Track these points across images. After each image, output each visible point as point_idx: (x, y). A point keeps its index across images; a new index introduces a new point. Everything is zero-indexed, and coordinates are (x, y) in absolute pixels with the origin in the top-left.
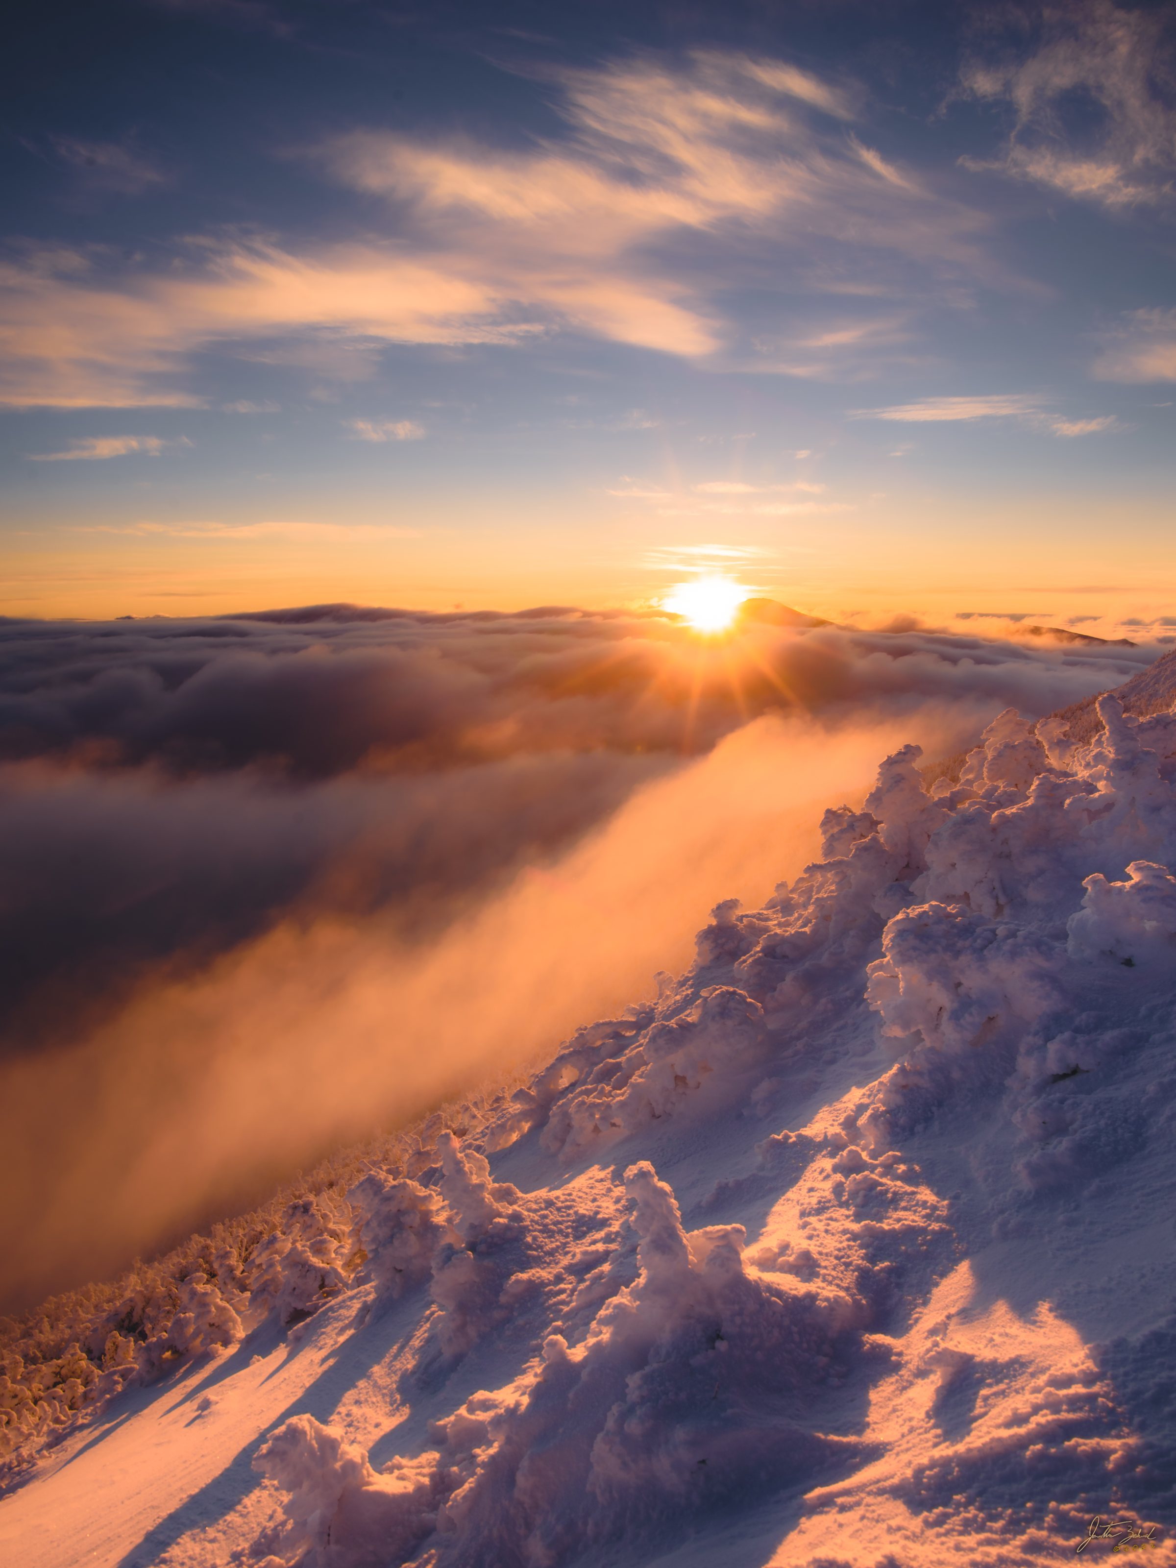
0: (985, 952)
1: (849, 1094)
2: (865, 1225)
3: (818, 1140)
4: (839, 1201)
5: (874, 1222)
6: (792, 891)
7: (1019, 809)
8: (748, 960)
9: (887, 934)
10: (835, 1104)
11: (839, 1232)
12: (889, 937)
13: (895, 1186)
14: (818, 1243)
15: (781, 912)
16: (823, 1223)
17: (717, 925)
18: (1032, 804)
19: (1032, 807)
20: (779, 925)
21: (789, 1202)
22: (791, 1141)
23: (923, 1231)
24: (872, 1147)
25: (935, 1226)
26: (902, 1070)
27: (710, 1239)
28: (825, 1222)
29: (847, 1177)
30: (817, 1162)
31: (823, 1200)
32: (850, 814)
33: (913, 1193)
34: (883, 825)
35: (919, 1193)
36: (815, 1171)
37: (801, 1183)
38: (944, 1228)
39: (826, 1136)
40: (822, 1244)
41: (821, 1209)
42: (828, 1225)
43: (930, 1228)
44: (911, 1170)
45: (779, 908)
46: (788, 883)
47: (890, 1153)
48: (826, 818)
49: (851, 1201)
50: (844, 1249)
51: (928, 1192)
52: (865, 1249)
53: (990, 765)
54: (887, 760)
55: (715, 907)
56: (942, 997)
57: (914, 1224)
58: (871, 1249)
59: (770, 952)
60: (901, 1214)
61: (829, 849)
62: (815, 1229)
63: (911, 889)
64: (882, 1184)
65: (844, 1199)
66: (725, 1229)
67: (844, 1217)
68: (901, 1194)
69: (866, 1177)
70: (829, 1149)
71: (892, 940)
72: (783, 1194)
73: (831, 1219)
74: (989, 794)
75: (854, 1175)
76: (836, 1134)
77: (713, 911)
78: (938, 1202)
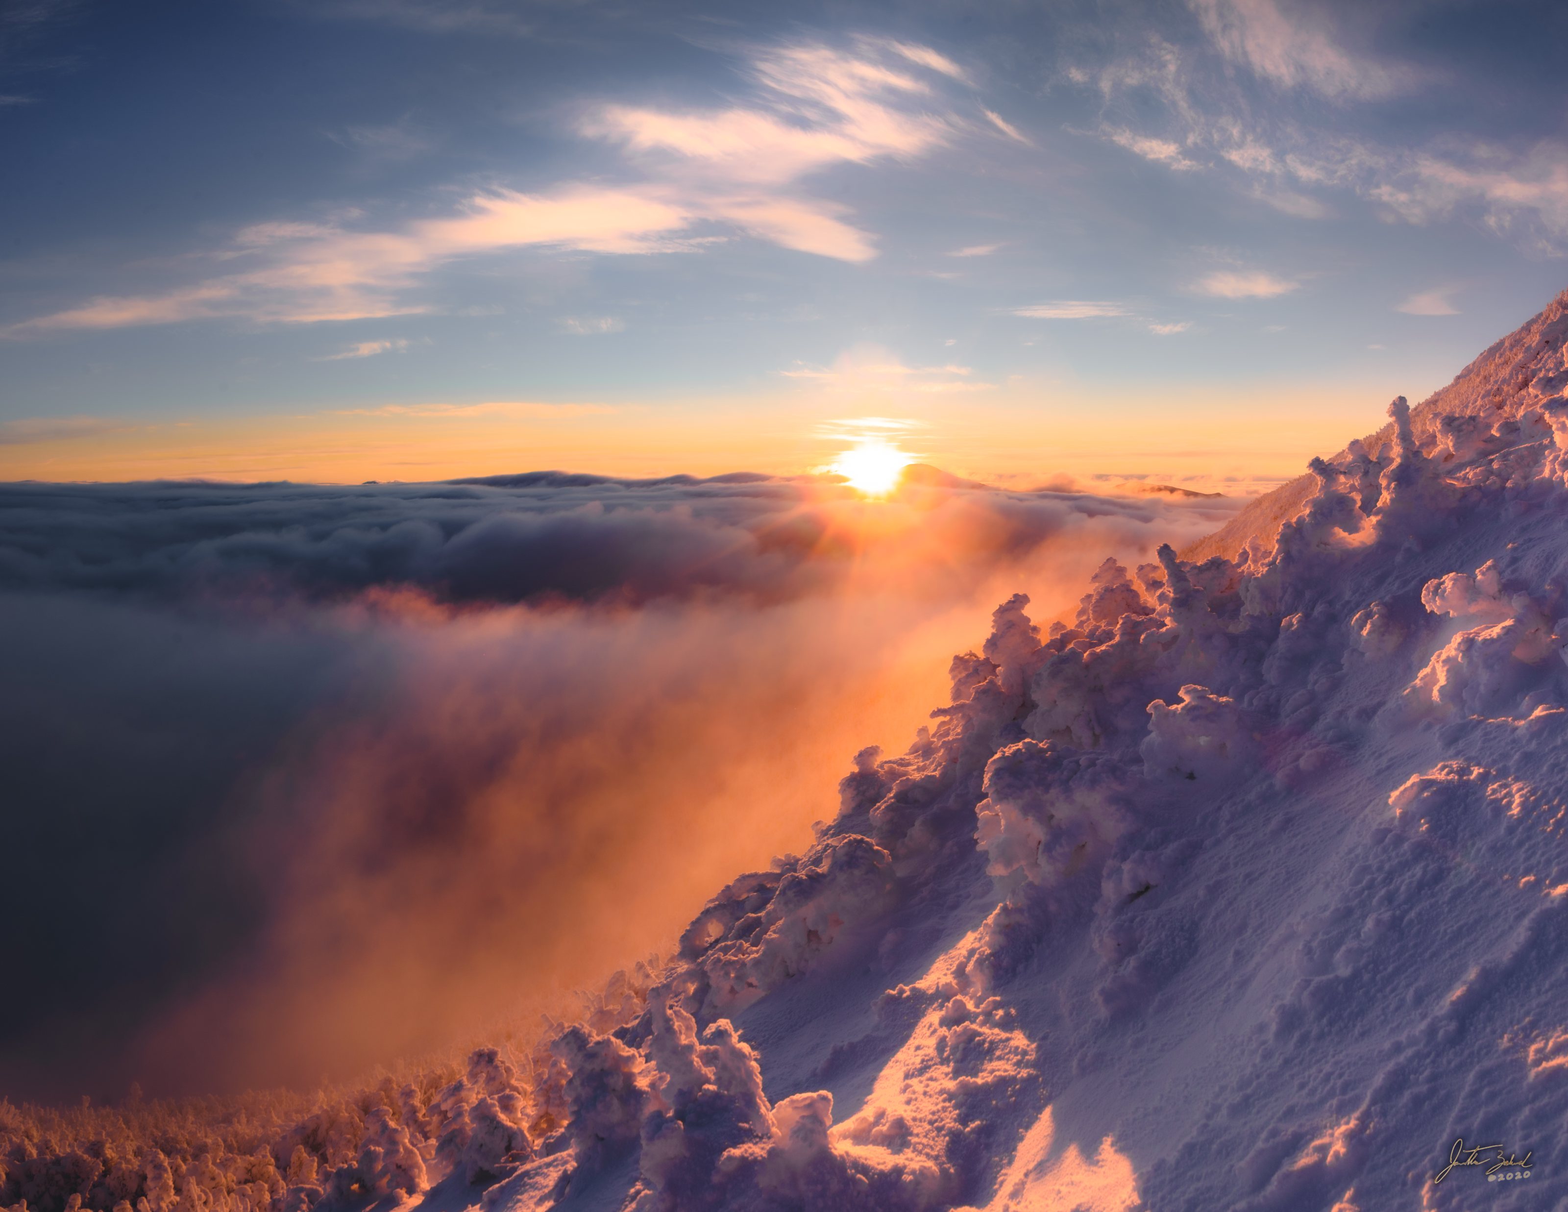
0: (1071, 783)
1: (964, 939)
2: (961, 1082)
3: (930, 992)
4: (941, 1058)
5: (969, 1078)
6: (934, 736)
7: (1107, 646)
8: (882, 805)
9: (987, 774)
10: (951, 951)
11: (936, 1093)
12: (988, 776)
13: (992, 1034)
14: (914, 1108)
15: (922, 756)
16: (922, 1085)
17: (859, 773)
18: (1119, 641)
19: (1118, 644)
20: (919, 769)
21: (898, 1064)
22: (905, 995)
23: (1013, 1080)
24: (979, 994)
25: (1024, 1073)
26: (1005, 909)
27: (796, 1108)
28: (925, 1082)
29: (949, 1029)
30: (928, 1016)
31: (927, 1058)
32: (975, 659)
33: (1008, 1039)
34: (1000, 668)
35: (1013, 1039)
36: (925, 1026)
37: (910, 1042)
38: (1032, 1074)
39: (938, 987)
40: (918, 1108)
41: (924, 1069)
42: (927, 1086)
43: (1019, 1076)
44: (1007, 1014)
45: (920, 752)
46: (928, 727)
47: (991, 999)
48: (954, 664)
49: (951, 1057)
50: (938, 1111)
51: (1021, 1036)
52: (959, 1109)
53: (1094, 607)
54: (999, 609)
55: (857, 754)
56: (1038, 832)
57: (1006, 1074)
58: (964, 1109)
59: (903, 797)
60: (995, 1064)
61: (957, 694)
62: (914, 1092)
63: (1023, 727)
64: (980, 1034)
65: (946, 1054)
66: (812, 1097)
67: (943, 1076)
68: (997, 1042)
69: (966, 1028)
70: (940, 1001)
71: (990, 780)
72: (893, 1056)
73: (931, 1079)
74: (1092, 634)
75: (956, 1027)
76: (947, 984)
77: (855, 758)
78: (1028, 1046)
